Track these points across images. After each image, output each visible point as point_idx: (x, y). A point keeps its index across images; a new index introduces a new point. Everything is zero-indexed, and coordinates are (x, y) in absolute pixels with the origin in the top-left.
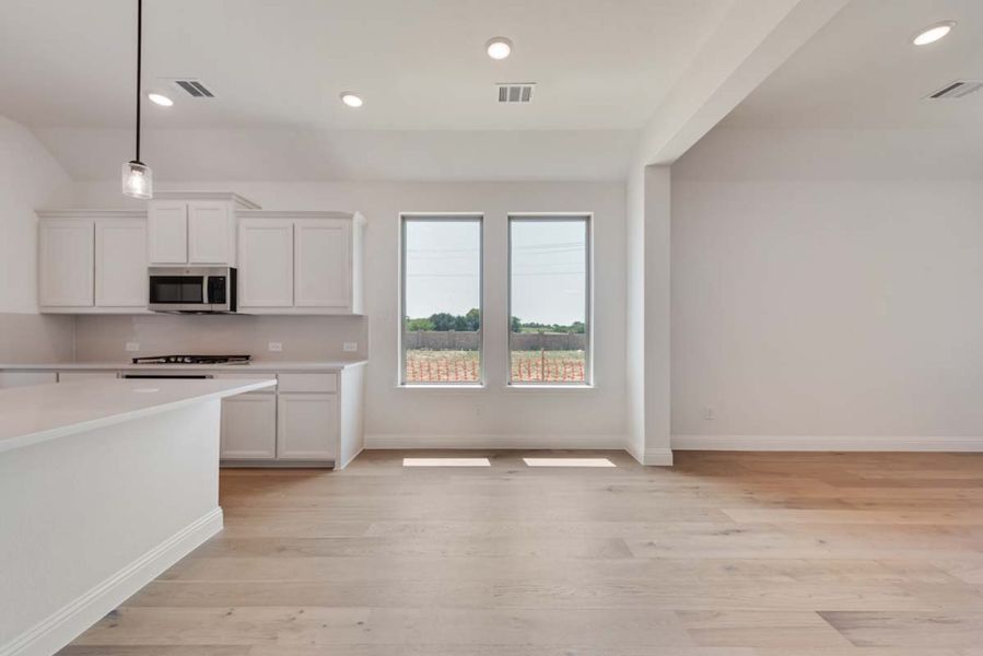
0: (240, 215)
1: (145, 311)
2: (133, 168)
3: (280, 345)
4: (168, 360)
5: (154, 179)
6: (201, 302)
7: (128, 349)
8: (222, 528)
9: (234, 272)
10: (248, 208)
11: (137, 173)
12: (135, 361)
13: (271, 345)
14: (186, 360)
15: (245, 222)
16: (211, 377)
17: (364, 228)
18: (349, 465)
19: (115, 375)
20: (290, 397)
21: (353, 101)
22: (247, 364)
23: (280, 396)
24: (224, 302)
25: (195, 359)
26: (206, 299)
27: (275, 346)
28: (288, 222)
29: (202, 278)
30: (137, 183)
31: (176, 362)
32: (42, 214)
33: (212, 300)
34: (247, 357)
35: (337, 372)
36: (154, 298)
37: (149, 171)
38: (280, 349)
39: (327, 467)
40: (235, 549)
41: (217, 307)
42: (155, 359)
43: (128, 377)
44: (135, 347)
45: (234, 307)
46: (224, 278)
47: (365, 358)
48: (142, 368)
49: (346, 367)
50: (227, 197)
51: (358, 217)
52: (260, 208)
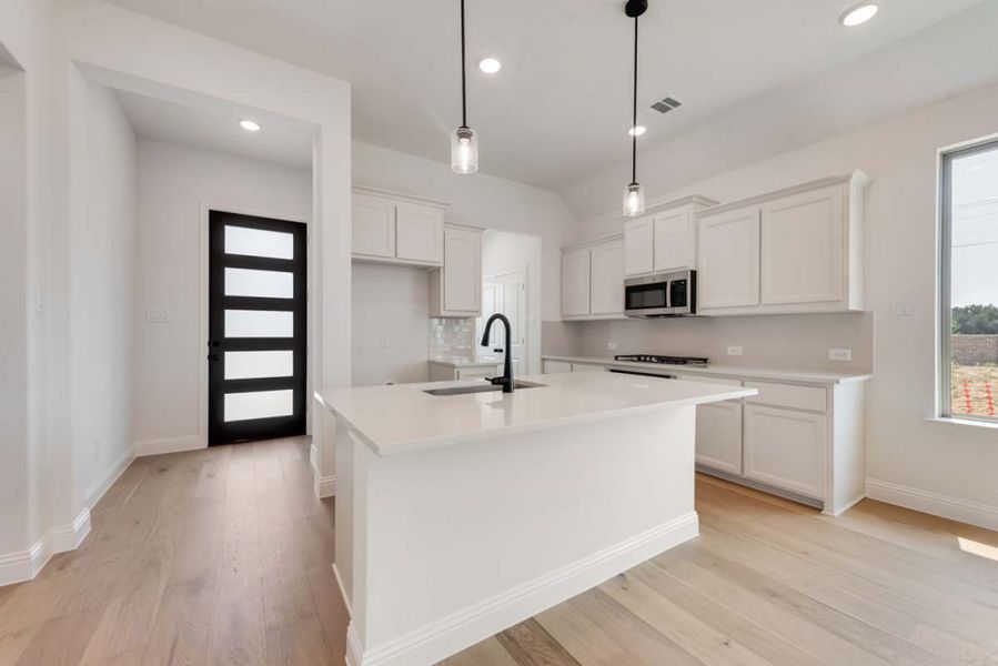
0: (699, 215)
1: (623, 317)
2: (631, 190)
3: (740, 348)
4: (639, 358)
5: (646, 196)
6: (665, 306)
7: (610, 348)
8: (697, 534)
9: (694, 274)
10: (708, 206)
11: (634, 193)
12: (616, 358)
13: (730, 348)
14: (653, 359)
15: (705, 222)
16: (675, 378)
17: (866, 190)
18: (845, 514)
19: (603, 368)
20: (760, 409)
21: (860, 17)
22: (705, 367)
23: (747, 407)
24: (685, 305)
25: (662, 360)
26: (669, 304)
27: (734, 350)
28: (753, 210)
29: (665, 283)
30: (633, 203)
31: (645, 361)
32: (563, 251)
33: (673, 305)
34: (705, 360)
35: (828, 387)
36: (628, 306)
37: (642, 188)
38: (740, 353)
39: (815, 507)
40: (715, 565)
41: (678, 310)
42: (630, 358)
43: (612, 371)
44: (614, 346)
45: (693, 310)
46: (685, 281)
47: (868, 371)
48: (621, 364)
49: (842, 381)
50: (687, 200)
51: (858, 177)
52: (717, 203)
